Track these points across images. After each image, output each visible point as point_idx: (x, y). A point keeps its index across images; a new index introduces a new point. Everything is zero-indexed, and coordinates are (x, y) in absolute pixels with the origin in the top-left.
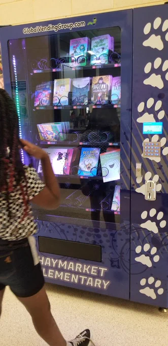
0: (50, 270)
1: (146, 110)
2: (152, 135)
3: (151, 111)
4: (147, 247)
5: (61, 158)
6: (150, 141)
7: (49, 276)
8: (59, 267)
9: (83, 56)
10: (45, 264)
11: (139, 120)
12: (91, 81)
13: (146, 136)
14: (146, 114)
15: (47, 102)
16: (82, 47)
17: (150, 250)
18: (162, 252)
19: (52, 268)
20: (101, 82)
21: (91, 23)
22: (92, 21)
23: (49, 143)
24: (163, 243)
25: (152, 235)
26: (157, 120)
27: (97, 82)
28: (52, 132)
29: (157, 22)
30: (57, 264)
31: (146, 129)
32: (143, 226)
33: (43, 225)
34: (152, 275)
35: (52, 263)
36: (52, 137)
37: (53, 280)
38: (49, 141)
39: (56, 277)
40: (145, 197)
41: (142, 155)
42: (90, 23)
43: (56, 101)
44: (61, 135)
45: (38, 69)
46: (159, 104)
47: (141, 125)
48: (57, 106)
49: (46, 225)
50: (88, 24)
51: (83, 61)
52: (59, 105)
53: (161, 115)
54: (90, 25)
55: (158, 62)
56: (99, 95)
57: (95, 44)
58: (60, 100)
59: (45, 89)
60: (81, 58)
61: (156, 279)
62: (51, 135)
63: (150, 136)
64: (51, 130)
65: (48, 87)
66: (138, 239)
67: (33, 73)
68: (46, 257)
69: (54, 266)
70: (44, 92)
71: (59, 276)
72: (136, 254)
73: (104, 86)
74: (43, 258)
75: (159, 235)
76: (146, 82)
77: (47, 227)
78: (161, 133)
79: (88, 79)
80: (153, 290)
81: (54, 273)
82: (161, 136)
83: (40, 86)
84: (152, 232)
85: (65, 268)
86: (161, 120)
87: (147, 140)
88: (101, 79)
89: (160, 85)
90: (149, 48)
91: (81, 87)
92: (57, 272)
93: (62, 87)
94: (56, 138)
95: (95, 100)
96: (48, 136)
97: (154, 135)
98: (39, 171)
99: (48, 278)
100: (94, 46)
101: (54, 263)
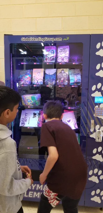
0: (30, 192)
1: (97, 89)
2: (100, 104)
4: (96, 171)
5: (36, 117)
6: (99, 107)
7: (29, 196)
8: (37, 189)
9: (53, 56)
11: (93, 95)
12: (57, 71)
13: (96, 104)
14: (97, 92)
15: (29, 82)
19: (31, 190)
20: (63, 72)
21: (66, 40)
22: (67, 39)
23: (29, 107)
25: (99, 163)
27: (60, 72)
28: (31, 100)
30: (36, 187)
31: (96, 100)
32: (94, 158)
33: (27, 161)
34: (98, 188)
35: (32, 187)
36: (31, 103)
37: (32, 198)
39: (34, 197)
40: (96, 140)
41: (94, 115)
42: (65, 39)
43: (35, 82)
44: (37, 102)
47: (94, 98)
48: (35, 85)
49: (29, 161)
50: (64, 40)
51: (53, 59)
52: (37, 84)
54: (65, 40)
56: (62, 79)
58: (37, 82)
59: (26, 74)
60: (52, 58)
61: (101, 191)
62: (30, 102)
64: (31, 99)
65: (28, 73)
66: (91, 166)
67: (20, 64)
69: (33, 189)
70: (26, 76)
71: (36, 196)
72: (89, 175)
73: (65, 74)
76: (97, 74)
77: (30, 162)
79: (55, 69)
80: (99, 198)
81: (33, 194)
83: (23, 72)
84: (99, 161)
85: (41, 190)
87: (97, 106)
88: (63, 70)
90: (99, 56)
91: (51, 74)
92: (35, 193)
93: (38, 73)
94: (33, 104)
95: (59, 82)
96: (28, 102)
97: (101, 103)
98: (21, 125)
99: (28, 198)
100: (60, 52)
101: (34, 187)
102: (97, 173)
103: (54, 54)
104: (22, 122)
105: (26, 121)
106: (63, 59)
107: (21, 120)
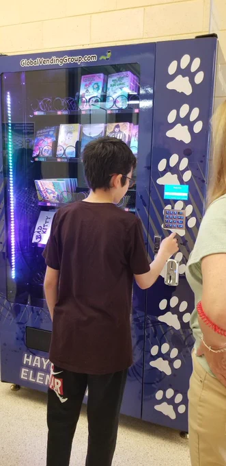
0: (39, 374)
1: (168, 169)
2: (175, 201)
3: (174, 170)
4: (165, 347)
6: (173, 208)
7: (38, 381)
9: (97, 97)
10: (34, 365)
11: (160, 181)
12: (106, 128)
13: (168, 202)
14: (169, 174)
15: (49, 152)
16: (96, 86)
17: (169, 351)
18: (184, 356)
19: (41, 370)
20: (117, 130)
21: (105, 58)
22: (106, 56)
23: (48, 204)
24: (186, 344)
25: (172, 332)
26: (182, 182)
28: (54, 190)
29: (185, 60)
31: (168, 195)
32: (161, 318)
33: (33, 312)
34: (170, 386)
35: (42, 364)
36: (54, 197)
37: (43, 386)
38: (49, 202)
39: (46, 383)
40: (165, 280)
41: (162, 226)
42: (103, 57)
43: (60, 152)
44: (65, 195)
45: (39, 110)
46: (185, 162)
47: (162, 188)
48: (61, 158)
49: (37, 312)
50: (101, 59)
52: (64, 156)
53: (187, 176)
54: (103, 59)
55: (184, 109)
57: (113, 83)
58: (65, 151)
59: (47, 136)
60: (94, 99)
61: (176, 392)
62: (52, 195)
63: (172, 203)
64: (51, 187)
65: (51, 133)
66: (155, 337)
67: (33, 114)
68: (34, 355)
69: (44, 368)
70: (46, 140)
72: (152, 356)
73: (121, 135)
74: (31, 356)
75: (182, 333)
76: (170, 134)
77: (38, 315)
78: (186, 199)
79: (103, 125)
80: (171, 407)
81: (44, 378)
82: (186, 203)
83: (41, 131)
84: (173, 328)
86: (187, 183)
87: (169, 207)
88: (117, 126)
89: (187, 139)
90: (174, 91)
91: (93, 136)
92: (48, 377)
93: (69, 134)
94: (58, 199)
96: (48, 195)
97: (178, 200)
98: (34, 240)
99: (35, 384)
100: (111, 86)
101: (45, 364)
102: (168, 353)
103: (98, 90)
104: (38, 234)
105: (44, 233)
106: (115, 102)
107: (36, 230)
